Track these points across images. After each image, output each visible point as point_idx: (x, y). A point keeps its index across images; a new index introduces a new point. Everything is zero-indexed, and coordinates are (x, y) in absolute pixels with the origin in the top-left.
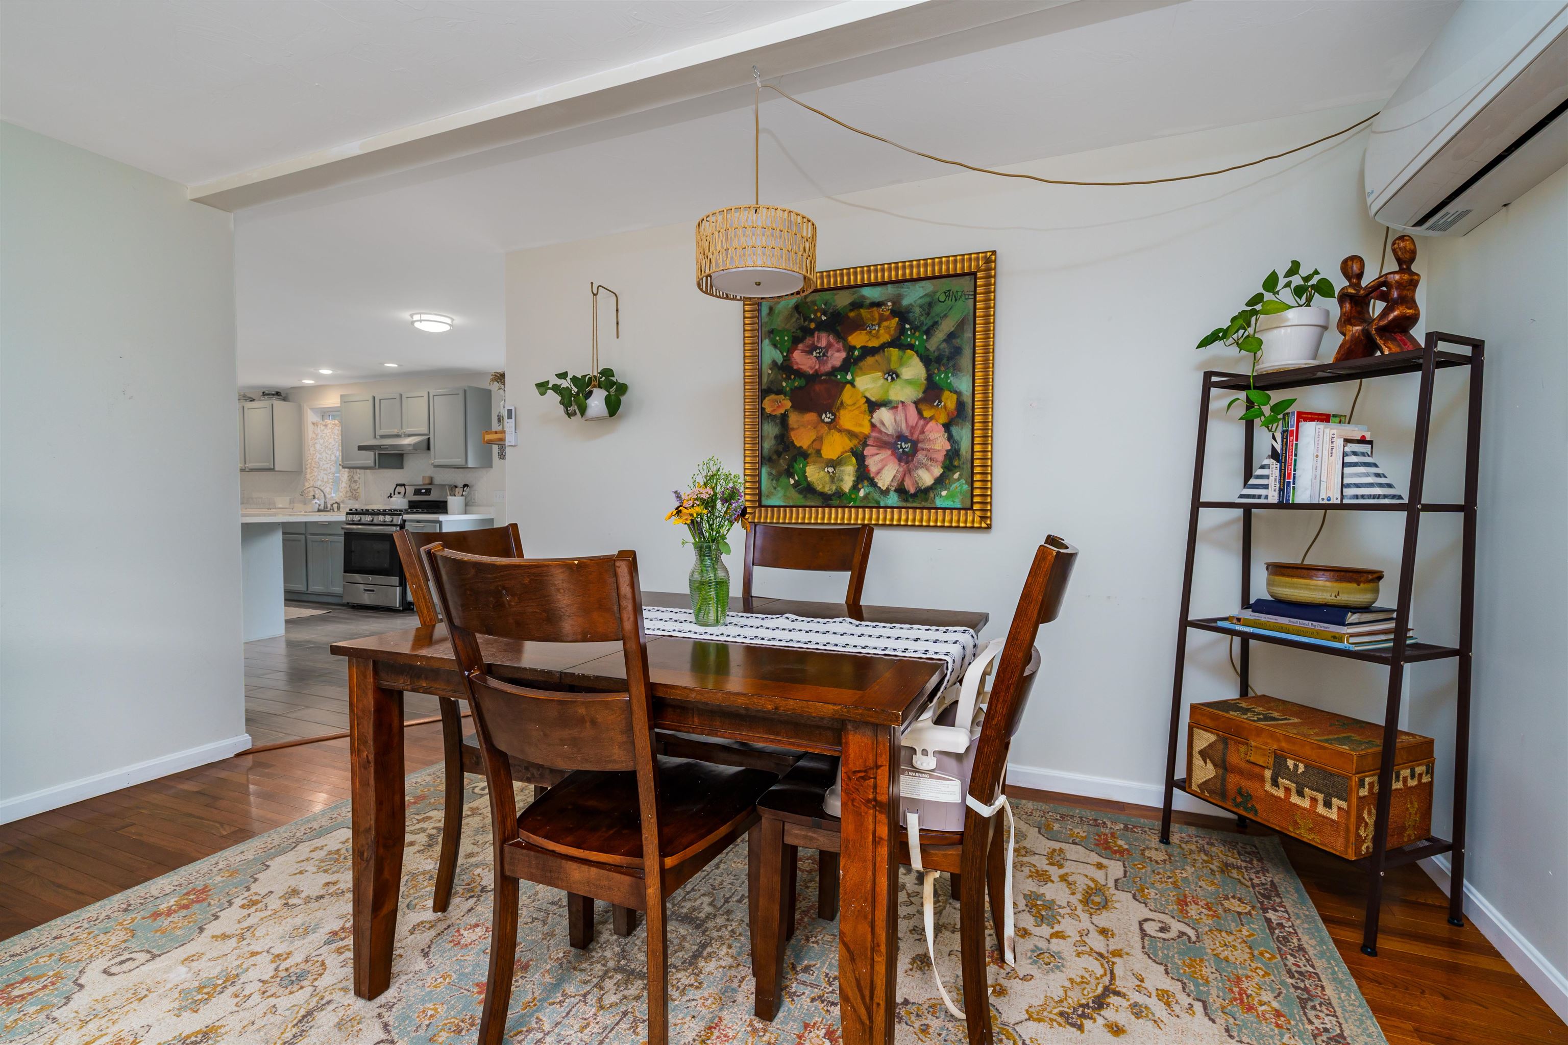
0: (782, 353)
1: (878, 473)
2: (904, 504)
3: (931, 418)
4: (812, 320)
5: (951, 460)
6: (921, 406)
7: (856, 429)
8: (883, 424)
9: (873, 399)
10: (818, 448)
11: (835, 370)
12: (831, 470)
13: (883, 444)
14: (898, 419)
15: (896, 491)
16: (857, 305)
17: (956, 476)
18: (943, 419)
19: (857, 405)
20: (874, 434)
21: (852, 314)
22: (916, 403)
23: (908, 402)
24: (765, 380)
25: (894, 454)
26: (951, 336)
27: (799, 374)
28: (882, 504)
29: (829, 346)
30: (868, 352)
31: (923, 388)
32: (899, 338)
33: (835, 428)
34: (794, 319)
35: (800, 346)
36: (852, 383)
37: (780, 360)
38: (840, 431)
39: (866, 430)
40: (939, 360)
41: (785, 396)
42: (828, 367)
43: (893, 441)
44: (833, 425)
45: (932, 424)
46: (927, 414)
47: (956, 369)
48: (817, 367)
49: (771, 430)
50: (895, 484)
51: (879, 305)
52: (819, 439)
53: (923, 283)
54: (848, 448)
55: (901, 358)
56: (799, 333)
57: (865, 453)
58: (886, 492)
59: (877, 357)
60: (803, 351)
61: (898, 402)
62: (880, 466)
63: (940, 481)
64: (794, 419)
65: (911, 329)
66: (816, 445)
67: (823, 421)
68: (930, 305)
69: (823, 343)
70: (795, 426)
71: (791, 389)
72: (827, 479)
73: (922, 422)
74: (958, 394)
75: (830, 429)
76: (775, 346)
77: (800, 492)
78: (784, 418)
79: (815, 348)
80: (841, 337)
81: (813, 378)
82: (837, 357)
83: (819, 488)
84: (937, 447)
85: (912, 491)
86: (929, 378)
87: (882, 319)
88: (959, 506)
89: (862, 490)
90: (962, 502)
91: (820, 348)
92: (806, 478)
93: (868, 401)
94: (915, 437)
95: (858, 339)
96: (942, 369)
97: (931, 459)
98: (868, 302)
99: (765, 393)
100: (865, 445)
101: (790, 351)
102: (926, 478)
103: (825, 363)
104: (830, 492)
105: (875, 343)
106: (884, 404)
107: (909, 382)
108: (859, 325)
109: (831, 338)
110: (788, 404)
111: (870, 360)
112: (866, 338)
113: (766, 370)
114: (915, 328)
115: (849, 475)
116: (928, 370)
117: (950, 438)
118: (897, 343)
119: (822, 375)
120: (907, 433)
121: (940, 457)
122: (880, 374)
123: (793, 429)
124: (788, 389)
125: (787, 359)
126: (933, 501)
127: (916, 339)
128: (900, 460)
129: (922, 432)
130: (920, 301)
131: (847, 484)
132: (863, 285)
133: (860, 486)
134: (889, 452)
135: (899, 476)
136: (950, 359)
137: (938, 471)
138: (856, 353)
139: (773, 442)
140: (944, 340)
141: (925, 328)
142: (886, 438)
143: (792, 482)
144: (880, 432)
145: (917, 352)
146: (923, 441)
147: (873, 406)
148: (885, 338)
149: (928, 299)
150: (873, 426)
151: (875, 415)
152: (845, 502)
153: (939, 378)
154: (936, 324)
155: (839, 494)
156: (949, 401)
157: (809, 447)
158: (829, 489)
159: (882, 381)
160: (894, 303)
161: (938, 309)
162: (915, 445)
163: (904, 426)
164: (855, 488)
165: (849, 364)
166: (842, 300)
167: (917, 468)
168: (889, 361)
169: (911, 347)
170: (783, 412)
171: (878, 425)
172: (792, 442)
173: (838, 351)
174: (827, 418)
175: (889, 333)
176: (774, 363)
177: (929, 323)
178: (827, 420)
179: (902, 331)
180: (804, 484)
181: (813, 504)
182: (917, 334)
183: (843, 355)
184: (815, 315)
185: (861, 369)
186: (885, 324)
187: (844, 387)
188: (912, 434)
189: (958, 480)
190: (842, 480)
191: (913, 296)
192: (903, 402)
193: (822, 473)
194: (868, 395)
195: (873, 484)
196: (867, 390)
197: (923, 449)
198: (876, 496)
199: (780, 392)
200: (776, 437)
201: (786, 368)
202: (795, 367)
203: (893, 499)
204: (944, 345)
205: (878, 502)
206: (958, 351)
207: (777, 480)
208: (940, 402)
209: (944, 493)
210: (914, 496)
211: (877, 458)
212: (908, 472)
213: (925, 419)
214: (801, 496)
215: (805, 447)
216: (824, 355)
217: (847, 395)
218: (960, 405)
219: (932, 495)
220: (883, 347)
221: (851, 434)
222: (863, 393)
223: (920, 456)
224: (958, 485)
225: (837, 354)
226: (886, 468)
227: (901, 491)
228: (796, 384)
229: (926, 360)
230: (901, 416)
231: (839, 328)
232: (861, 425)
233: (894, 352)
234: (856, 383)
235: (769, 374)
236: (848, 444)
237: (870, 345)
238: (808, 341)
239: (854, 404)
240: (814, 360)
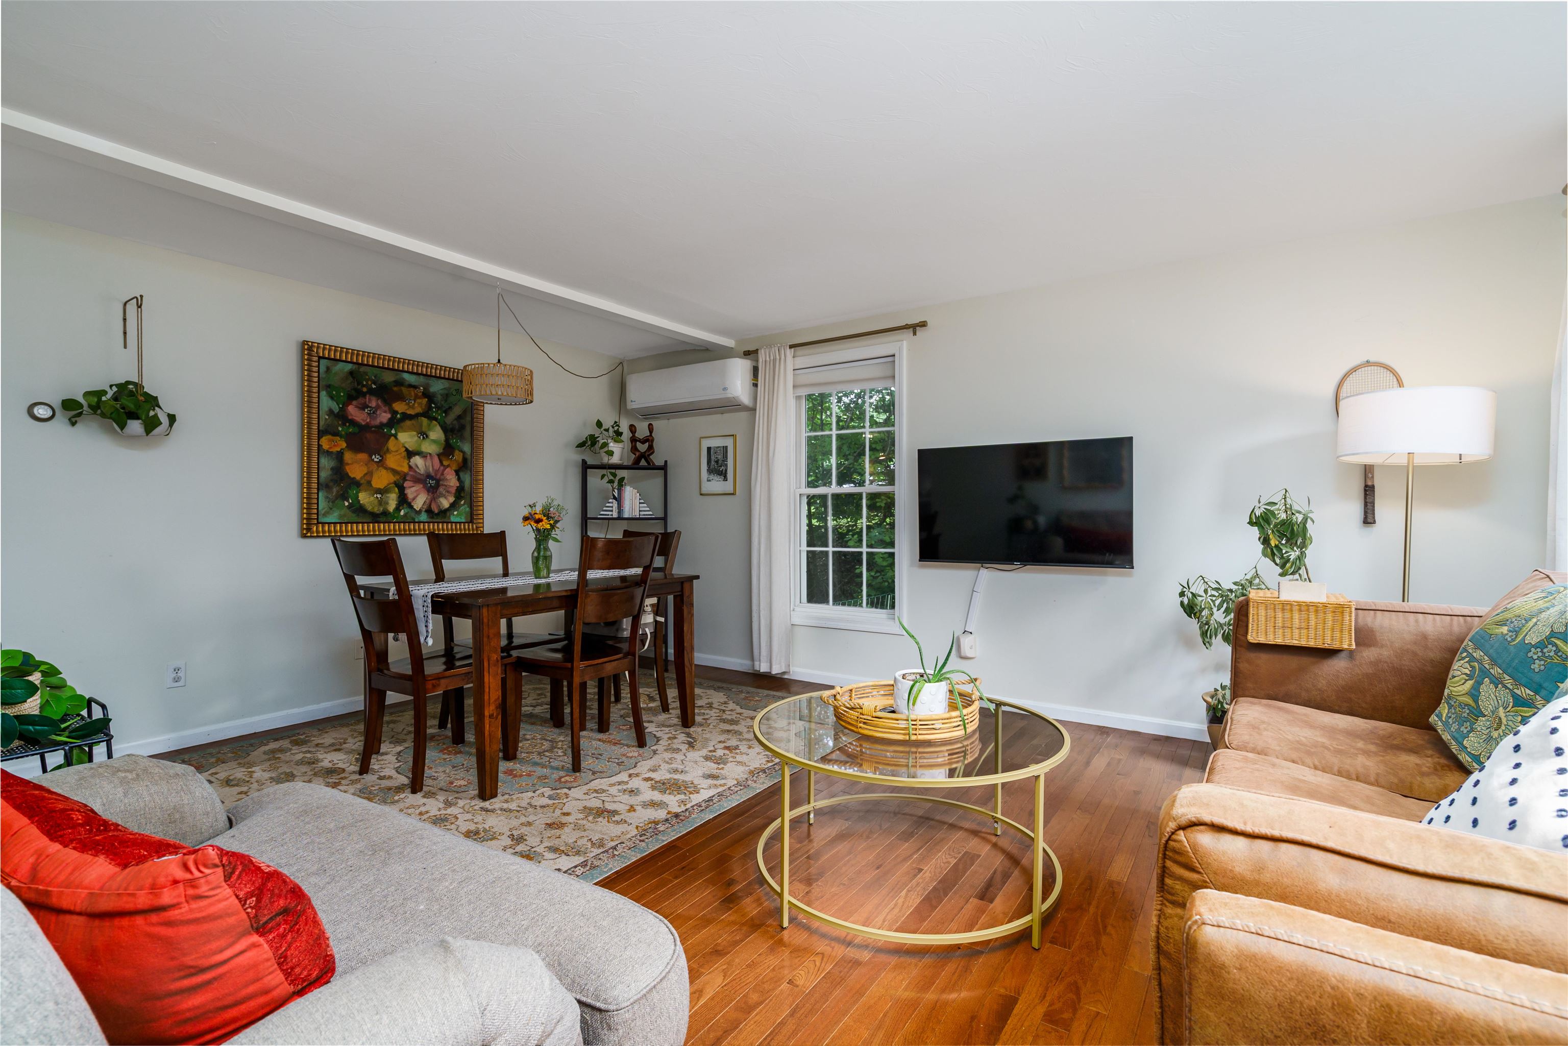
0: (338, 405)
1: (414, 499)
2: (431, 520)
3: (448, 466)
4: (364, 386)
5: (460, 493)
6: (441, 458)
7: (399, 469)
8: (418, 467)
9: (410, 449)
10: (368, 479)
11: (382, 425)
12: (379, 496)
13: (418, 480)
14: (427, 465)
15: (426, 511)
16: (400, 383)
17: (462, 502)
18: (455, 467)
19: (399, 452)
20: (411, 473)
21: (395, 389)
22: (439, 455)
23: (434, 454)
24: (322, 423)
25: (425, 487)
26: (459, 417)
27: (353, 423)
28: (416, 520)
29: (378, 407)
30: (406, 417)
31: (443, 446)
32: (427, 412)
33: (382, 466)
34: (349, 382)
35: (354, 402)
36: (395, 436)
37: (336, 409)
38: (387, 468)
39: (405, 469)
40: (452, 430)
41: (341, 437)
42: (377, 422)
43: (423, 478)
44: (381, 463)
45: (448, 470)
46: (445, 463)
47: (462, 438)
48: (368, 420)
49: (327, 463)
50: (425, 507)
51: (415, 387)
52: (370, 474)
53: (443, 381)
54: (392, 481)
55: (429, 425)
56: (353, 393)
57: (405, 485)
58: (419, 512)
59: (413, 422)
60: (356, 407)
61: (427, 453)
62: (415, 494)
63: (453, 506)
64: (348, 456)
65: (435, 408)
66: (368, 478)
67: (373, 460)
68: (447, 395)
69: (373, 404)
70: (350, 462)
71: (346, 434)
72: (376, 502)
73: (442, 468)
74: (464, 453)
75: (378, 467)
76: (332, 398)
77: (354, 512)
78: (340, 456)
79: (367, 407)
80: (388, 402)
81: (365, 428)
82: (385, 417)
83: (370, 508)
84: (452, 484)
85: (436, 511)
86: (447, 441)
87: (416, 397)
88: (464, 521)
89: (403, 511)
90: (466, 518)
91: (370, 407)
92: (359, 501)
93: (407, 450)
94: (438, 477)
95: (400, 407)
96: (454, 436)
97: (448, 492)
98: (407, 383)
99: (321, 433)
100: (405, 480)
101: (346, 405)
102: (445, 503)
103: (375, 418)
104: (378, 512)
105: (411, 412)
106: (418, 453)
107: (434, 441)
108: (400, 398)
109: (380, 402)
110: (344, 445)
111: (408, 423)
112: (406, 407)
113: (324, 416)
114: (438, 408)
115: (393, 500)
116: (446, 436)
117: (459, 479)
118: (426, 414)
119: (373, 427)
120: (433, 475)
121: (453, 490)
122: (415, 433)
123: (348, 464)
124: (343, 433)
125: (343, 410)
126: (450, 519)
127: (439, 415)
128: (428, 491)
129: (442, 474)
130: (440, 392)
131: (392, 506)
132: (403, 371)
133: (401, 508)
134: (422, 486)
135: (428, 502)
136: (459, 431)
137: (452, 499)
138: (398, 416)
139: (329, 472)
140: (456, 419)
141: (444, 409)
142: (419, 476)
143: (347, 504)
144: (415, 472)
145: (439, 423)
146: (443, 480)
147: (410, 454)
148: (418, 410)
149: (446, 392)
150: (410, 467)
151: (411, 460)
152: (390, 519)
153: (453, 441)
154: (450, 408)
155: (385, 513)
156: (458, 456)
157: (361, 478)
158: (377, 510)
159: (416, 438)
160: (424, 389)
161: (452, 399)
162: (438, 481)
163: (431, 469)
164: (398, 509)
165: (392, 423)
166: (389, 378)
167: (439, 497)
168: (421, 426)
169: (436, 419)
170: (339, 450)
171: (414, 467)
172: (347, 474)
173: (385, 412)
174: (376, 458)
175: (421, 407)
176: (331, 412)
177: (446, 406)
178: (376, 460)
179: (430, 408)
180: (357, 506)
181: (364, 521)
182: (439, 412)
183: (389, 416)
184: (367, 382)
185: (402, 427)
186: (419, 401)
187: (389, 439)
188: (436, 475)
189: (464, 504)
190: (387, 503)
191: (437, 387)
192: (430, 454)
193: (372, 498)
194: (407, 446)
195: (411, 507)
196: (406, 442)
197: (443, 485)
198: (413, 514)
199: (336, 434)
200: (332, 469)
201: (342, 416)
202: (350, 417)
203: (424, 517)
204: (455, 422)
205: (414, 519)
206: (462, 427)
207: (333, 502)
208: (453, 456)
209: (455, 513)
210: (438, 514)
211: (414, 489)
212: (434, 499)
213: (444, 466)
214: (354, 515)
215: (358, 478)
216: (374, 413)
217: (391, 444)
218: (465, 460)
219: (448, 514)
220: (417, 416)
221: (394, 472)
222: (403, 444)
223: (441, 489)
224: (464, 508)
225: (384, 414)
226: (420, 496)
227: (429, 511)
228: (351, 430)
229: (445, 429)
230: (429, 463)
231: (385, 396)
232: (402, 466)
233: (425, 421)
234: (398, 437)
235: (326, 419)
236: (392, 478)
237: (409, 412)
238: (361, 400)
239: (397, 451)
240: (366, 415)
